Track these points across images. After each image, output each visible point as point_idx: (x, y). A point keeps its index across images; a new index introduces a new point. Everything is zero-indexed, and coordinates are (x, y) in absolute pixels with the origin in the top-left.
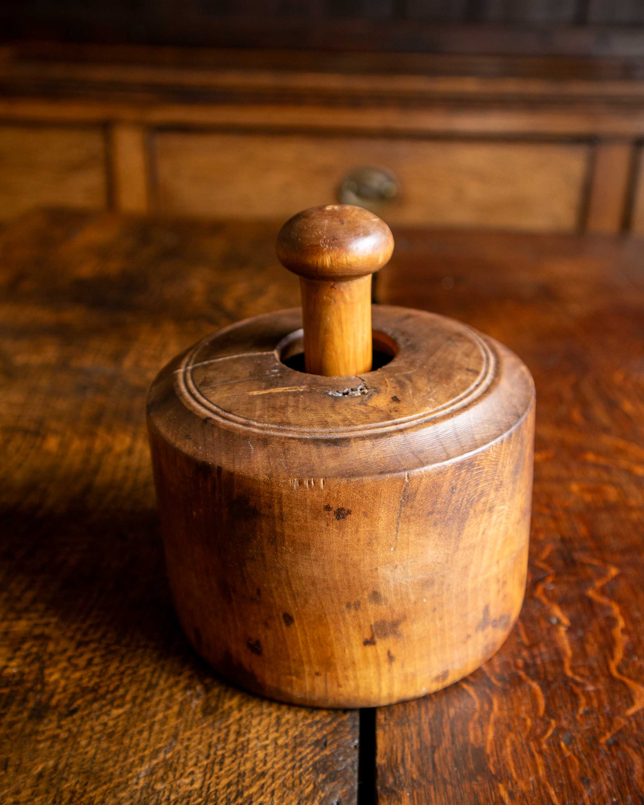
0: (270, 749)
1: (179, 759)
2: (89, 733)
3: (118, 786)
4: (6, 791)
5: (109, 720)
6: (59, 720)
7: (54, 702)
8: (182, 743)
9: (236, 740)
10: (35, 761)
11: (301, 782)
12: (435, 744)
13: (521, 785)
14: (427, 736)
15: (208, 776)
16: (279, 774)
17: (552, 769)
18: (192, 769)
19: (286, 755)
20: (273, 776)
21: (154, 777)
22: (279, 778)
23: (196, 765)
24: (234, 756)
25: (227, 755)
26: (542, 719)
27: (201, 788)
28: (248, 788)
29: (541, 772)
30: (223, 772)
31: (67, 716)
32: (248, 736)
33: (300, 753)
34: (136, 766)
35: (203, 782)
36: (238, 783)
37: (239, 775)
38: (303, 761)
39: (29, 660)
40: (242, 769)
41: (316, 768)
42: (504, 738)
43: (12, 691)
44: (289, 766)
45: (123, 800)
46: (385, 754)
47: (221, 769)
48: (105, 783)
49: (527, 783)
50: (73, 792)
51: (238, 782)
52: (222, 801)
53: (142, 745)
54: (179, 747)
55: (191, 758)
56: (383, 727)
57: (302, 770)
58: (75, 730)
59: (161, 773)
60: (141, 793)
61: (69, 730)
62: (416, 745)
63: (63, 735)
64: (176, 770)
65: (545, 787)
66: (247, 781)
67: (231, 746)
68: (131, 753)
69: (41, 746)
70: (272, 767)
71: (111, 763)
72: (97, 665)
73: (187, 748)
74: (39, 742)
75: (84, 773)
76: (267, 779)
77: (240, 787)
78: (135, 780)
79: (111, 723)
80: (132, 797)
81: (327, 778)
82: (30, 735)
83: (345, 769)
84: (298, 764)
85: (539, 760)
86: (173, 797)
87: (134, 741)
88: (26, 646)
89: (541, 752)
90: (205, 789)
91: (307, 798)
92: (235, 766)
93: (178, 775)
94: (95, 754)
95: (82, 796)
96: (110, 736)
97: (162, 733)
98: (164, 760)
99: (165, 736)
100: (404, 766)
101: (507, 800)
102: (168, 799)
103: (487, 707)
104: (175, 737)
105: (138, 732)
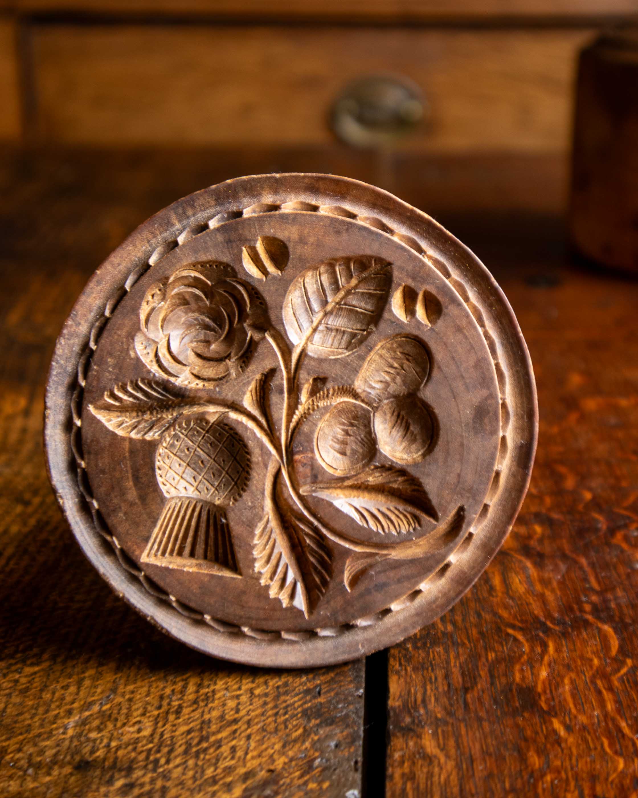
0: (244, 699)
1: (120, 709)
3: (39, 735)
5: (20, 677)
8: (123, 695)
9: (197, 692)
11: (286, 727)
14: (458, 679)
15: (160, 724)
16: (256, 721)
17: (625, 704)
18: (138, 719)
19: (265, 703)
20: (249, 723)
21: (87, 727)
22: (257, 724)
23: (143, 714)
24: (195, 706)
25: (185, 705)
26: (615, 659)
27: (152, 735)
28: (214, 734)
29: (610, 706)
30: (181, 720)
32: (212, 688)
33: (285, 701)
34: (63, 717)
36: (201, 729)
37: (203, 722)
38: (289, 709)
40: (207, 717)
41: (306, 714)
42: (562, 677)
44: (270, 713)
45: (47, 748)
46: (400, 696)
47: (178, 718)
48: (21, 734)
52: (180, 746)
53: (68, 699)
54: (120, 699)
55: (137, 709)
56: (397, 672)
57: (287, 716)
59: (96, 723)
60: (71, 742)
62: (442, 688)
64: (116, 720)
65: (613, 720)
66: (214, 727)
68: (53, 706)
70: (248, 714)
71: (27, 716)
73: (130, 700)
76: (241, 725)
77: (204, 733)
78: (61, 730)
79: (23, 680)
80: (58, 745)
81: (321, 723)
83: (346, 715)
84: (282, 712)
85: (607, 696)
87: (57, 695)
89: (610, 689)
90: (157, 737)
91: (295, 741)
92: (196, 715)
93: (119, 724)
94: (5, 708)
96: (24, 692)
97: (96, 687)
98: (100, 711)
99: (99, 690)
100: (425, 707)
101: (562, 732)
102: (108, 746)
103: (539, 650)
104: (114, 691)
105: (62, 688)
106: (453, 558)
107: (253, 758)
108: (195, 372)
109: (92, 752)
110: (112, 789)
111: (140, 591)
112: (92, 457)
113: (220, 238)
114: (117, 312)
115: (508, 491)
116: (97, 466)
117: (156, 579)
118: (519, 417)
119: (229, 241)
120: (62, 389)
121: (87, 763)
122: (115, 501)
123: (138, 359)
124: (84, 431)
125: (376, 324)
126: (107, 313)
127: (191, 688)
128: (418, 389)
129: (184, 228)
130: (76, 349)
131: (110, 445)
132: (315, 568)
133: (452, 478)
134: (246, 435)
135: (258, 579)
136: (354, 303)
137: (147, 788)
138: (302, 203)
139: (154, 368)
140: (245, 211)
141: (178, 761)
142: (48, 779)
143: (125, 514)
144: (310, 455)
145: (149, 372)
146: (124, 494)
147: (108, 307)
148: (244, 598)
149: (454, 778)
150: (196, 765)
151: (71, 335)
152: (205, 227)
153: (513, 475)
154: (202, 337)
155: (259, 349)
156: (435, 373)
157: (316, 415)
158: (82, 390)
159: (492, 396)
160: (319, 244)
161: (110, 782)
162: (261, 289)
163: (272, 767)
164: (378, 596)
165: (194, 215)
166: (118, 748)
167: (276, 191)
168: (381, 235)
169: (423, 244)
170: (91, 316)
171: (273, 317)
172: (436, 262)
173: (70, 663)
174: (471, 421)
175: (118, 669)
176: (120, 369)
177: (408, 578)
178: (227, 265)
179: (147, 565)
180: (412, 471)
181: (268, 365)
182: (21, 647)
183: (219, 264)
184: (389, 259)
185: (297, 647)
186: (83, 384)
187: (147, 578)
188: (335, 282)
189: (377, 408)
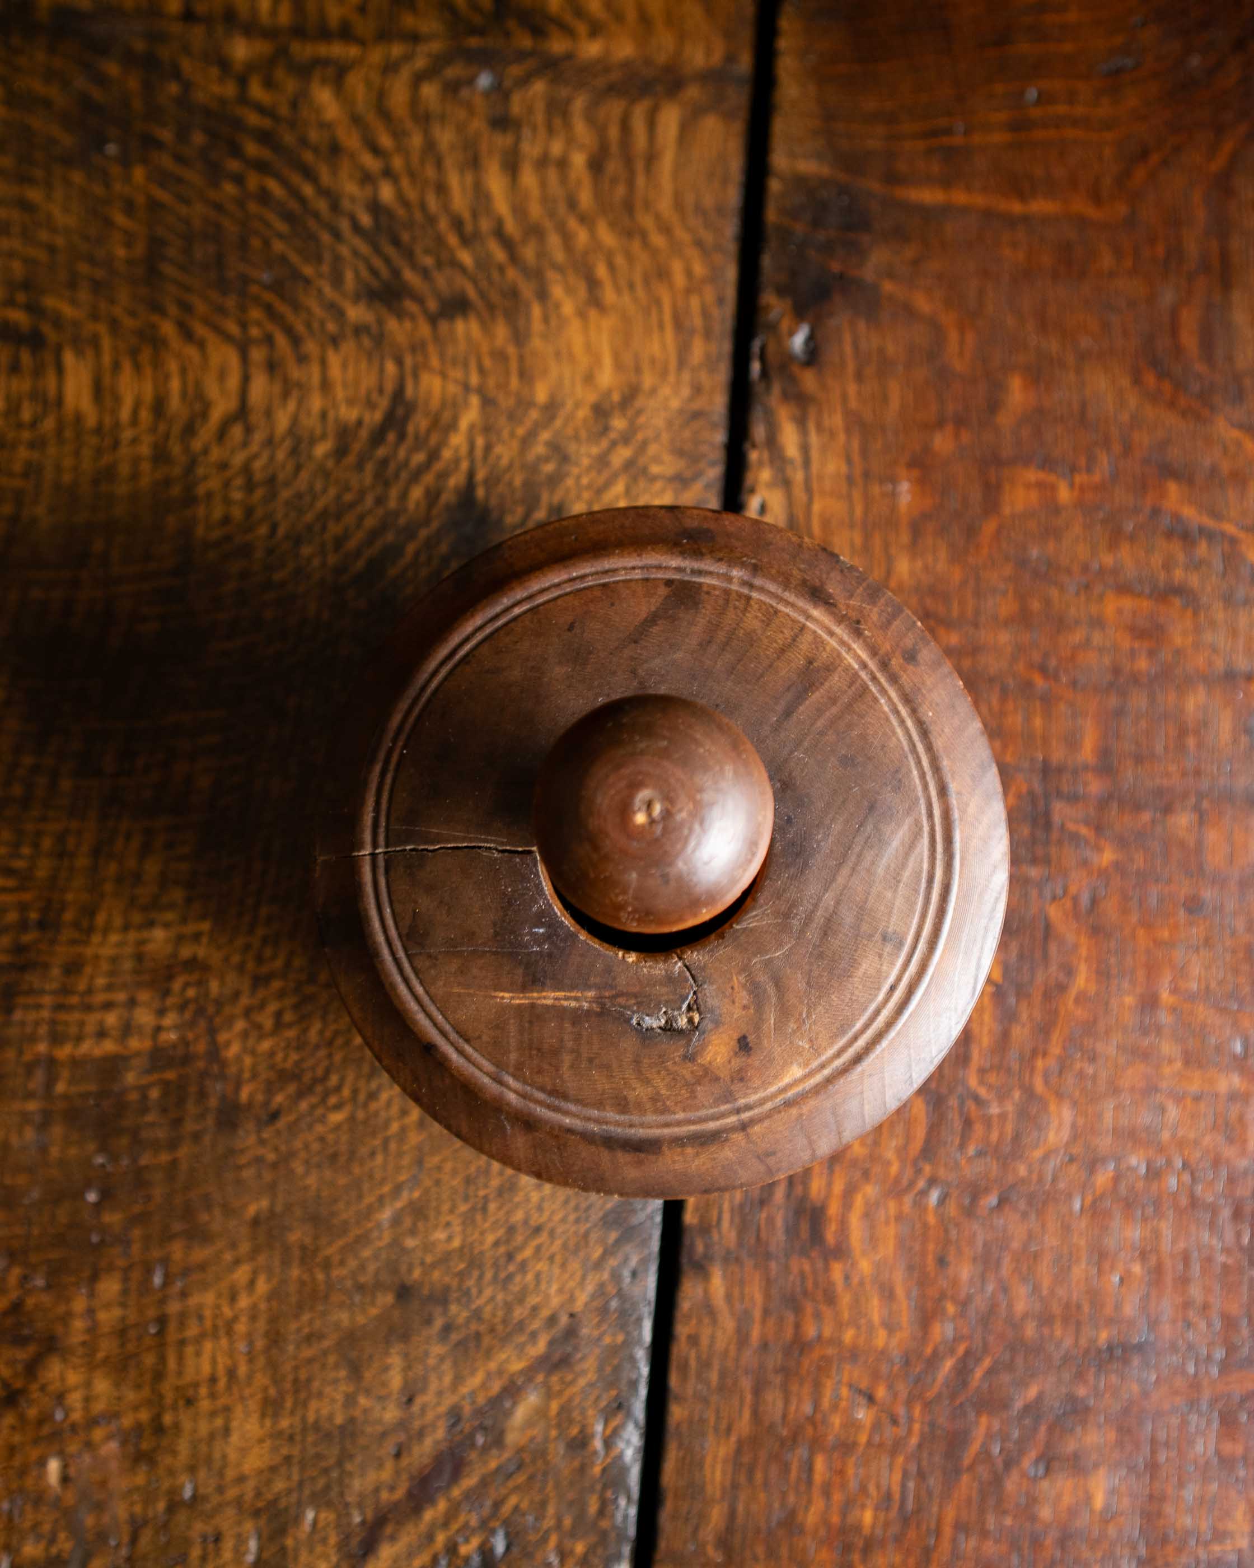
1: (429, 1200)
2: (303, 1155)
3: (357, 1240)
4: (219, 1244)
5: (326, 1132)
6: (259, 1132)
7: (244, 1097)
8: (430, 1175)
10: (244, 1200)
11: (587, 1243)
12: (765, 1196)
13: (863, 1266)
15: (469, 1229)
16: (559, 1230)
18: (447, 1218)
20: (551, 1232)
22: (560, 1235)
23: (452, 1211)
24: (501, 1199)
25: (490, 1197)
27: (462, 1247)
28: (520, 1250)
30: (488, 1224)
31: (267, 1123)
34: (375, 1210)
37: (509, 1230)
39: (188, 1014)
40: (512, 1220)
43: (180, 1076)
45: (367, 1262)
48: (340, 1236)
49: (871, 1263)
50: (303, 1248)
51: (508, 1239)
52: (489, 1268)
53: (378, 1176)
54: (427, 1181)
55: (445, 1201)
57: (588, 1225)
58: (284, 1148)
60: (388, 1253)
61: (276, 1149)
63: (271, 1157)
64: (427, 1218)
67: (496, 1184)
69: (245, 1174)
71: (341, 1204)
72: (290, 1025)
73: (438, 1183)
74: (241, 1168)
75: (311, 1219)
76: (544, 1238)
77: (511, 1247)
79: (330, 1138)
80: (377, 1257)
81: (621, 1236)
82: (226, 1155)
86: (428, 1260)
87: (366, 1169)
88: (176, 985)
90: (467, 1250)
91: (594, 1267)
92: (502, 1215)
93: (430, 1226)
95: (316, 1254)
97: (402, 1157)
98: (410, 1201)
99: (406, 1162)
100: (719, 1230)
101: (840, 1288)
102: (423, 1262)
104: (420, 1164)
105: (369, 1155)
107: (556, 1293)
109: (409, 1271)
110: (432, 1331)
121: (406, 1288)
137: (463, 1333)
141: (488, 1294)
142: (374, 1311)
149: (732, 1346)
150: (505, 1300)
161: (430, 1321)
163: (573, 1309)
166: (433, 1267)
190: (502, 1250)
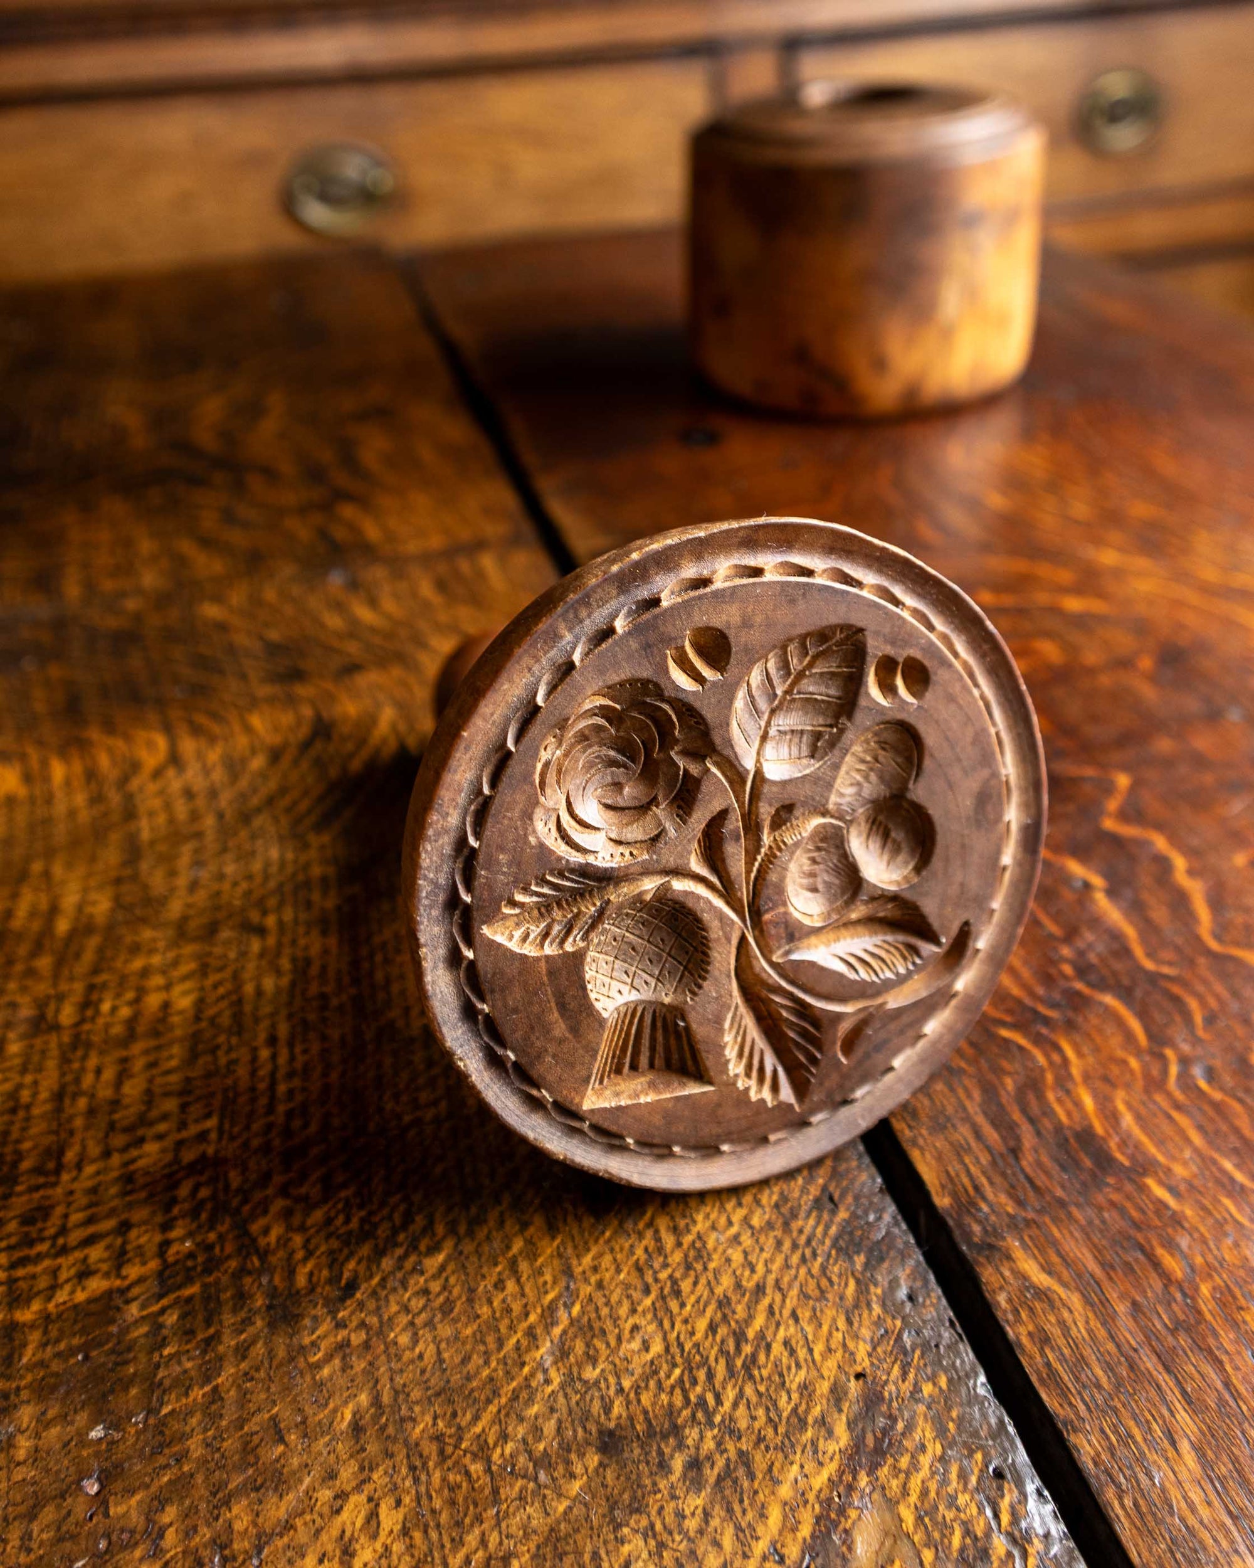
0: (747, 1240)
1: (597, 1308)
2: (404, 1319)
3: (515, 1397)
4: (307, 1481)
5: (426, 1281)
6: (333, 1313)
7: (301, 1281)
8: (586, 1280)
9: (679, 1244)
10: (331, 1406)
11: (830, 1281)
12: (1012, 1143)
13: (1179, 1170)
14: (992, 1135)
15: (667, 1324)
16: (786, 1279)
17: (1208, 1129)
18: (631, 1322)
19: (779, 1244)
20: (779, 1287)
21: (572, 1359)
22: (790, 1286)
23: (634, 1311)
24: (692, 1273)
25: (678, 1275)
26: (1150, 1053)
27: (667, 1349)
28: (748, 1321)
29: (1197, 1139)
30: (688, 1308)
31: (342, 1300)
32: (694, 1230)
33: (801, 1231)
34: (528, 1350)
35: (665, 1338)
37: (720, 1305)
38: (814, 1244)
39: (204, 1216)
40: (719, 1291)
41: (842, 1248)
42: (1112, 1101)
43: (205, 1286)
44: (795, 1259)
45: (540, 1420)
46: (943, 1187)
47: (683, 1305)
48: (489, 1401)
49: (1185, 1164)
50: (439, 1438)
51: (725, 1316)
52: (716, 1360)
53: (517, 1307)
54: (586, 1290)
55: (620, 1302)
56: (914, 1143)
57: (820, 1260)
58: (373, 1320)
59: (579, 1347)
60: (566, 1395)
61: (363, 1324)
62: (985, 1159)
63: (357, 1338)
64: (603, 1332)
65: (1214, 1162)
66: (740, 1311)
67: (677, 1257)
68: (503, 1330)
69: (326, 1372)
70: (769, 1271)
71: (477, 1360)
72: (344, 1185)
73: (600, 1285)
74: (318, 1366)
75: (438, 1394)
76: (772, 1295)
77: (733, 1324)
78: (540, 1377)
79: (435, 1287)
80: (552, 1410)
81: (868, 1259)
82: (292, 1359)
83: (888, 1233)
84: (808, 1252)
85: (1181, 1120)
86: (627, 1384)
87: (496, 1304)
88: (184, 1191)
89: (1178, 1107)
90: (674, 1349)
91: (856, 1306)
92: (703, 1290)
93: (612, 1340)
94: (439, 1353)
95: (460, 1439)
96: (447, 1309)
97: (541, 1273)
98: (572, 1322)
99: (548, 1277)
100: (984, 1198)
101: (1172, 1202)
102: (620, 1390)
103: (1056, 1057)
104: (568, 1272)
105: (496, 1286)
106: (960, 985)
107: (824, 1358)
108: (613, 836)
109: (607, 1409)
110: (673, 1478)
111: (586, 1143)
112: (497, 996)
113: (634, 644)
114: (502, 786)
115: (1015, 884)
116: (505, 1005)
117: (606, 1125)
118: (1024, 790)
119: (647, 647)
120: (435, 913)
121: (611, 1433)
122: (538, 1044)
123: (542, 845)
124: (480, 964)
125: (850, 717)
126: (486, 790)
127: (669, 1240)
128: (904, 788)
129: (577, 639)
130: (448, 850)
131: (520, 973)
132: (797, 1044)
133: (953, 890)
134: (699, 907)
135: (734, 1084)
136: (811, 689)
137: (720, 1463)
138: (736, 566)
139: (561, 849)
140: (663, 596)
141: (730, 1394)
142: (576, 1487)
143: (554, 1056)
144: (782, 910)
145: (560, 859)
146: (548, 1032)
147: (485, 779)
148: (720, 1112)
149: (1094, 1323)
150: (760, 1394)
151: (438, 834)
152: (610, 631)
153: (1019, 863)
154: (609, 779)
155: (704, 788)
156: (927, 763)
157: (784, 856)
158: (467, 908)
159: (995, 775)
160: (769, 624)
161: (663, 1466)
162: (697, 704)
163: (859, 1369)
164: (879, 1058)
165: (589, 616)
166: (637, 1389)
167: (699, 557)
168: (848, 593)
169: (898, 591)
170: (462, 799)
171: (717, 740)
172: (916, 612)
173: (482, 1233)
174: (971, 813)
175: (552, 1230)
176: (519, 864)
177: (911, 1025)
178: (645, 682)
179: (592, 1111)
180: (908, 895)
181: (717, 806)
182: (397, 1218)
183: (633, 682)
184: (860, 624)
185: (785, 1144)
186: (467, 898)
187: (595, 1127)
188: (785, 666)
189: (851, 821)
190: (722, 1331)
